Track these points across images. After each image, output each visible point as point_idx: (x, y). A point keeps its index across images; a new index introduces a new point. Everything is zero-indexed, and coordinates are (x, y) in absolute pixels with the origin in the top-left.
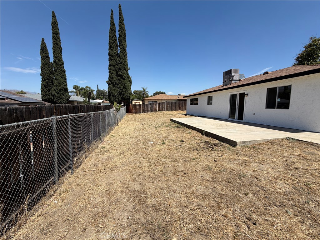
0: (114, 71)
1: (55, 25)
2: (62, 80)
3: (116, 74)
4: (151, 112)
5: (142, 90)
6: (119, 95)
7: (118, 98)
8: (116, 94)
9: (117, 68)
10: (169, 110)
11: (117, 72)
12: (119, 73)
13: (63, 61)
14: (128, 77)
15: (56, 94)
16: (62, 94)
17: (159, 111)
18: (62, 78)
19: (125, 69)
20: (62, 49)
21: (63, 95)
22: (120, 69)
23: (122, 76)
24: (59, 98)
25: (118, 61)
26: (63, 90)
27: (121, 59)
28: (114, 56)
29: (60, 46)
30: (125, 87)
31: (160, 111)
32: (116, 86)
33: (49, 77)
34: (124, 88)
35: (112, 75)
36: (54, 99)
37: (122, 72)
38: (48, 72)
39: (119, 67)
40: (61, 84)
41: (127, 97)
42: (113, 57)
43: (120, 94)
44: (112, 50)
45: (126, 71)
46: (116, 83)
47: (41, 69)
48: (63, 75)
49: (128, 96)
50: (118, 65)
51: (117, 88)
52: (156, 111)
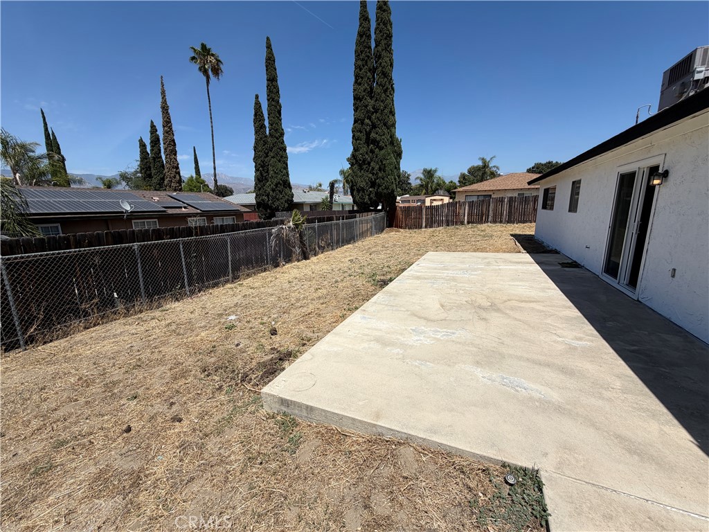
0: (361, 132)
1: (270, 62)
2: (280, 165)
3: (366, 139)
4: (448, 225)
5: (480, 163)
6: (371, 187)
7: (369, 195)
8: (363, 184)
9: (368, 125)
10: (501, 222)
11: (368, 134)
12: (373, 135)
13: (283, 130)
14: (392, 143)
15: (271, 193)
16: (280, 191)
17: (468, 223)
18: (279, 161)
19: (385, 124)
20: (280, 107)
21: (281, 193)
22: (374, 126)
23: (378, 142)
24: (275, 199)
25: (370, 108)
26: (281, 185)
27: (376, 101)
28: (363, 97)
29: (278, 102)
30: (382, 167)
31: (473, 223)
32: (365, 167)
33: (263, 162)
34: (380, 169)
35: (358, 142)
36: (269, 200)
37: (377, 133)
38: (261, 154)
39: (372, 122)
40: (277, 173)
41: (385, 191)
42: (361, 101)
43: (373, 184)
44: (360, 84)
45: (388, 129)
46: (364, 161)
47: (255, 150)
48: (282, 157)
49: (388, 189)
50: (369, 118)
51: (367, 171)
52: (462, 223)
